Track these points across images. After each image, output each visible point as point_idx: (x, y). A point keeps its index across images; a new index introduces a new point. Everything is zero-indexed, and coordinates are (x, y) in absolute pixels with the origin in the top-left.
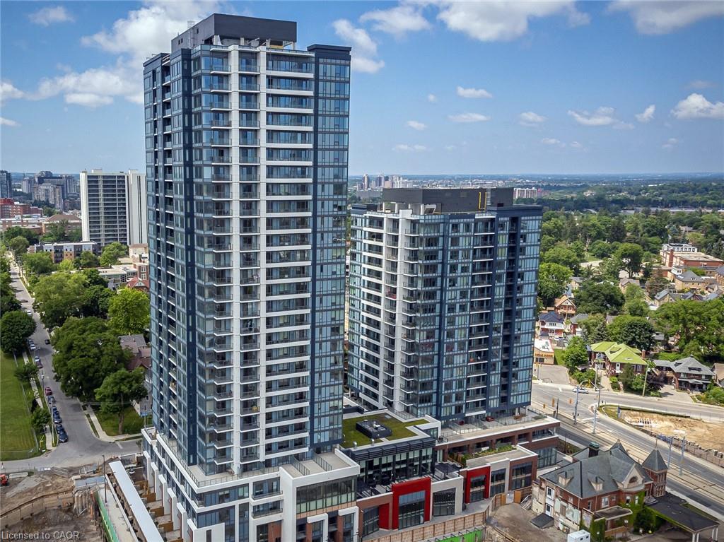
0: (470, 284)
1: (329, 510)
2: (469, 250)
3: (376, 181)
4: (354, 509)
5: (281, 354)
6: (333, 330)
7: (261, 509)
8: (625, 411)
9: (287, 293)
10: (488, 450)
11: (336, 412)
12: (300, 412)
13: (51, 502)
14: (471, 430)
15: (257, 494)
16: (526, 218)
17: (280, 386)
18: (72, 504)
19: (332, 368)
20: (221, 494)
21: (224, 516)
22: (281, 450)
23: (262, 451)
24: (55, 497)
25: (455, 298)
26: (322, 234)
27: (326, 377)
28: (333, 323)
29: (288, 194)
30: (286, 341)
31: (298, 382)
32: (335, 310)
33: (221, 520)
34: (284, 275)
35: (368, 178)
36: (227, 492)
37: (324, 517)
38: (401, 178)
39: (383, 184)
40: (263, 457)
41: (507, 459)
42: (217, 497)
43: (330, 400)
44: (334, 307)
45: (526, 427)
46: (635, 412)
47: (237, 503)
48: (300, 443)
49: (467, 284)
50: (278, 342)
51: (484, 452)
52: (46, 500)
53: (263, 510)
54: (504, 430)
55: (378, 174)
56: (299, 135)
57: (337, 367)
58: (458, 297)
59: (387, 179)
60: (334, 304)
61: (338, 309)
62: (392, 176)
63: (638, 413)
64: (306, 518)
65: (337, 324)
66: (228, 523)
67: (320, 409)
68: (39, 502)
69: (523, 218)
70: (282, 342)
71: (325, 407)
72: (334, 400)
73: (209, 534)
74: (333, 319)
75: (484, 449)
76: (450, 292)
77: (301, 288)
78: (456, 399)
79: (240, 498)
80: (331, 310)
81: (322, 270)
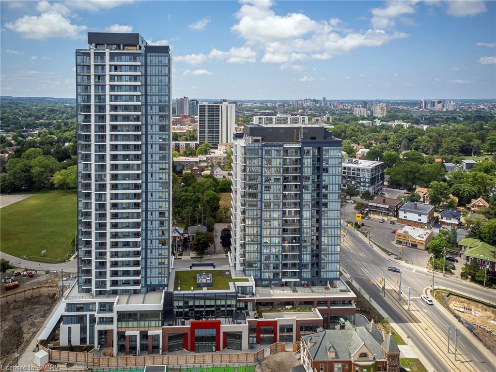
0: (281, 190)
1: (142, 329)
2: (280, 167)
3: (431, 104)
4: (160, 332)
5: (124, 225)
6: (160, 214)
7: (105, 320)
8: (455, 297)
9: (128, 189)
10: (291, 309)
11: (163, 266)
12: (137, 263)
13: (44, 291)
14: (285, 292)
15: (101, 310)
16: (327, 148)
17: (123, 245)
18: (55, 294)
19: (160, 238)
20: (78, 306)
21: (81, 319)
22: (124, 285)
23: (108, 283)
24: (47, 289)
25: (270, 199)
26: (152, 155)
27: (156, 243)
28: (160, 209)
29: (128, 131)
30: (127, 218)
31: (136, 244)
32: (162, 201)
33: (77, 323)
34: (126, 177)
35: (425, 102)
36: (82, 306)
37: (137, 333)
38: (452, 102)
39: (436, 105)
40: (108, 288)
41: (295, 318)
42: (76, 308)
43: (158, 258)
44: (161, 200)
45: (327, 297)
46: (463, 299)
47: (88, 313)
48: (137, 283)
49: (280, 190)
50: (121, 218)
51: (287, 309)
52: (41, 289)
53: (105, 321)
54: (311, 295)
55: (432, 99)
56: (135, 97)
57: (163, 238)
58: (272, 199)
59: (439, 102)
60: (160, 198)
61: (164, 201)
62: (444, 101)
63: (466, 300)
64: (125, 332)
65: (163, 210)
66: (82, 325)
67: (151, 263)
68: (38, 290)
69: (324, 148)
70: (124, 218)
71: (155, 262)
72: (162, 258)
73: (70, 329)
74: (160, 207)
75: (287, 307)
76: (266, 195)
77: (137, 186)
78: (274, 268)
79: (90, 311)
80: (159, 201)
81: (152, 177)
